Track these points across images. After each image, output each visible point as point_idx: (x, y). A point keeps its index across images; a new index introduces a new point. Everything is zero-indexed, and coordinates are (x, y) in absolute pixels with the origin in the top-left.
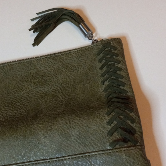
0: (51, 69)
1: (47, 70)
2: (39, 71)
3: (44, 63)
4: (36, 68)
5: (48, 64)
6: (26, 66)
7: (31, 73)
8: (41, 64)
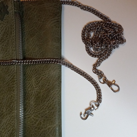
0: (3, 129)
1: (3, 125)
2: (3, 117)
3: (10, 123)
4: (7, 114)
5: (8, 127)
6: (10, 105)
7: (3, 108)
8: (10, 120)
